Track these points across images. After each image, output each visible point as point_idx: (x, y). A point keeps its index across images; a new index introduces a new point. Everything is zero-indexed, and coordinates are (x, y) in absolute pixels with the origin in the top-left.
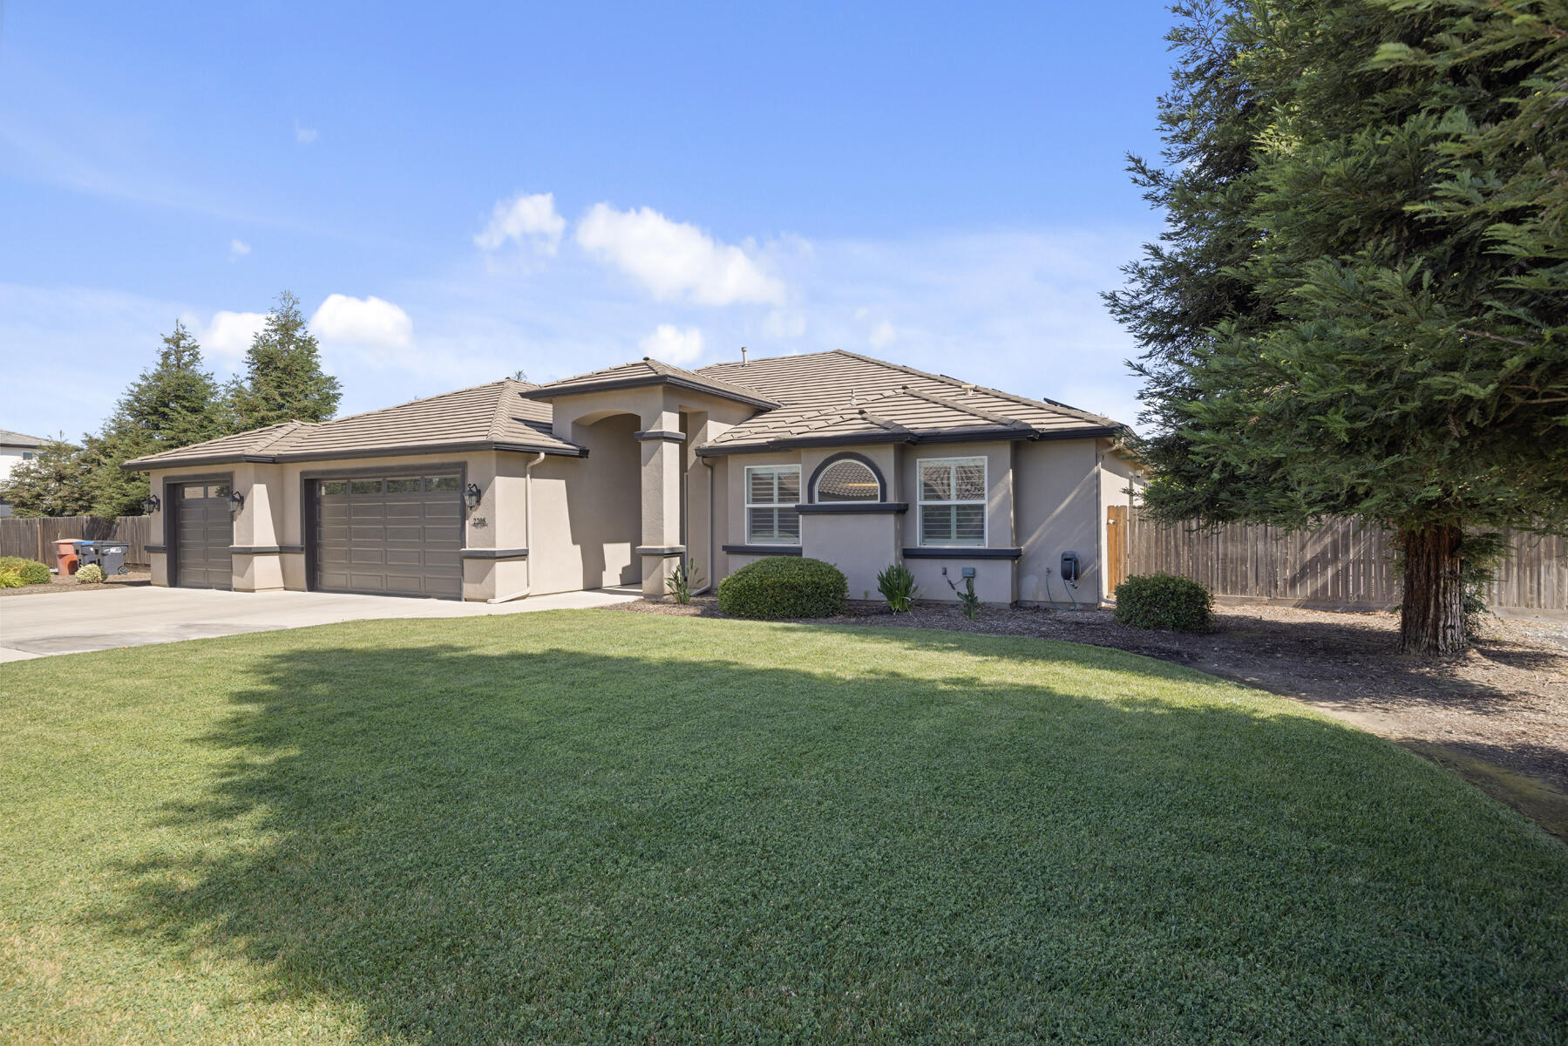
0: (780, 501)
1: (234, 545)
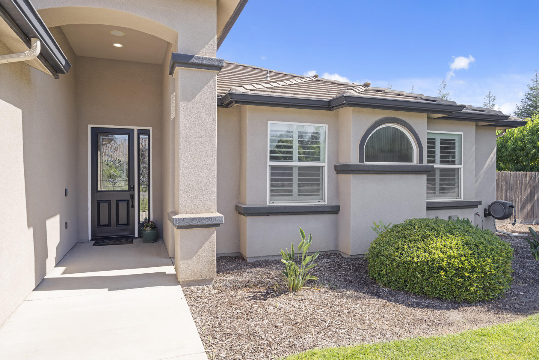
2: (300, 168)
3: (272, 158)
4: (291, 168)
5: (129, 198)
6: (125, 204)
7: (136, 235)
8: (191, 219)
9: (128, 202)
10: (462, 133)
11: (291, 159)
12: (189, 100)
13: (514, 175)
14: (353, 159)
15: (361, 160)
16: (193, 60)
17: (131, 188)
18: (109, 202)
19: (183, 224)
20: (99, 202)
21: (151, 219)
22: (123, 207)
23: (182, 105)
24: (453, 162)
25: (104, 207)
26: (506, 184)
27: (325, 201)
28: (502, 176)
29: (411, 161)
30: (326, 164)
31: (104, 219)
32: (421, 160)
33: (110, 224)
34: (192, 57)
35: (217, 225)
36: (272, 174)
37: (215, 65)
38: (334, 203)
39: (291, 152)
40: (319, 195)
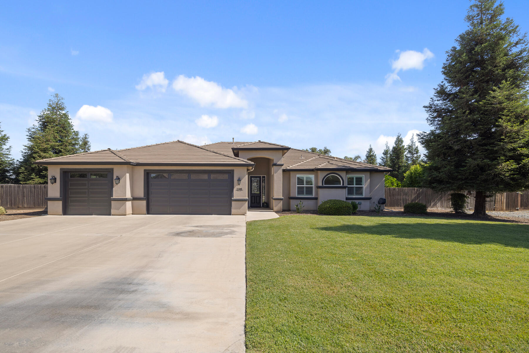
1: (114, 197)
2: (306, 187)
3: (298, 184)
4: (303, 187)
5: (259, 195)
6: (259, 197)
7: (262, 206)
8: (277, 198)
9: (259, 196)
10: (364, 175)
11: (303, 184)
13: (407, 189)
14: (320, 184)
15: (323, 184)
16: (277, 164)
17: (260, 193)
18: (255, 196)
19: (274, 200)
20: (252, 196)
21: (266, 201)
22: (258, 198)
24: (361, 185)
25: (253, 198)
26: (403, 192)
27: (314, 196)
28: (401, 190)
29: (341, 185)
30: (314, 186)
31: (253, 202)
32: (343, 184)
33: (255, 203)
34: (276, 164)
35: (282, 200)
36: (298, 189)
37: (282, 165)
38: (316, 197)
39: (304, 183)
40: (312, 194)
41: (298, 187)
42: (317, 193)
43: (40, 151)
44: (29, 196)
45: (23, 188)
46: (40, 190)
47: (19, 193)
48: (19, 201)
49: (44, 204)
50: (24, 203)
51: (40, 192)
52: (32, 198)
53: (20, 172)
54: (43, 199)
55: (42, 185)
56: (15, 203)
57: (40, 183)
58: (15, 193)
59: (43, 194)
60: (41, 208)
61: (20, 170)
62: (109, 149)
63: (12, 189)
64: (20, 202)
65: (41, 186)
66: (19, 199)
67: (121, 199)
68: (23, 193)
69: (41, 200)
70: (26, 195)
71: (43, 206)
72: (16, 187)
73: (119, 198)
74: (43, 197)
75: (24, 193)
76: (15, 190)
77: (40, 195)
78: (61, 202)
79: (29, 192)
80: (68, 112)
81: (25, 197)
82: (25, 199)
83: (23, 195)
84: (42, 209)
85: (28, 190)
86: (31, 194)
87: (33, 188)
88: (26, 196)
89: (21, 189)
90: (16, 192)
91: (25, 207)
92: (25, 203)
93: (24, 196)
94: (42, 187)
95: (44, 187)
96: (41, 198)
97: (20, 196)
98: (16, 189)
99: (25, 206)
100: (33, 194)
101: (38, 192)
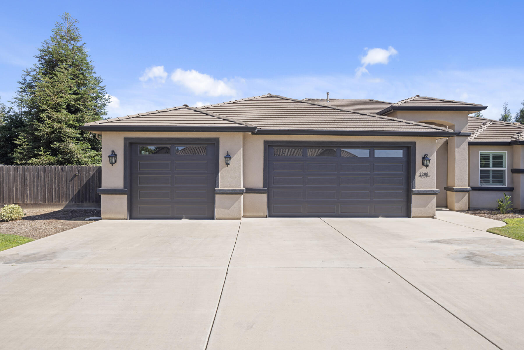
0: (493, 167)
1: (220, 188)
2: (493, 171)
3: (481, 166)
4: (489, 171)
8: (460, 188)
11: (489, 167)
12: (458, 148)
16: (461, 134)
19: (457, 190)
23: (456, 149)
27: (506, 185)
30: (506, 169)
35: (467, 191)
36: (481, 173)
37: (468, 135)
38: (510, 186)
39: (489, 164)
40: (502, 183)
41: (481, 171)
42: (512, 181)
43: (50, 108)
44: (34, 185)
45: (24, 171)
46: (55, 175)
47: (17, 180)
48: (16, 194)
49: (62, 198)
50: (25, 197)
51: (55, 179)
52: (39, 188)
53: (16, 144)
54: (59, 190)
55: (58, 167)
56: (9, 196)
57: (51, 164)
58: (9, 179)
59: (60, 182)
60: (58, 205)
61: (16, 140)
62: (186, 106)
63: (4, 173)
64: (19, 195)
65: (55, 168)
66: (17, 189)
67: (233, 192)
68: (23, 180)
69: (55, 191)
70: (28, 184)
71: (59, 201)
72: (12, 170)
73: (230, 190)
74: (59, 186)
75: (25, 179)
76: (9, 175)
77: (55, 183)
78: (126, 196)
79: (34, 178)
80: (84, 44)
81: (27, 186)
82: (27, 191)
83: (23, 183)
84: (59, 207)
85: (33, 176)
86: (37, 182)
87: (42, 172)
88: (30, 185)
89: (21, 173)
90: (12, 178)
91: (27, 204)
92: (27, 196)
93: (25, 186)
94: (58, 170)
95: (62, 169)
96: (57, 189)
97: (18, 184)
98: (11, 173)
99: (27, 202)
100: (42, 183)
101: (51, 178)
